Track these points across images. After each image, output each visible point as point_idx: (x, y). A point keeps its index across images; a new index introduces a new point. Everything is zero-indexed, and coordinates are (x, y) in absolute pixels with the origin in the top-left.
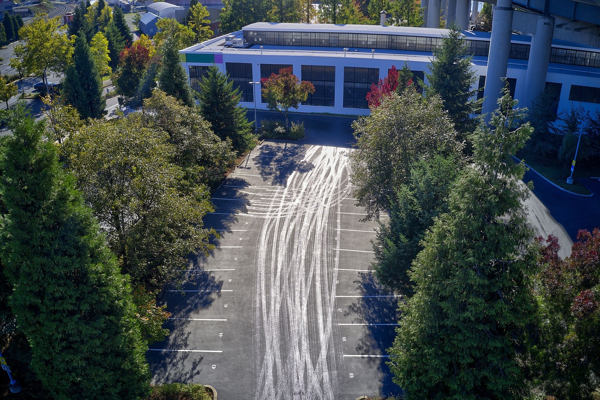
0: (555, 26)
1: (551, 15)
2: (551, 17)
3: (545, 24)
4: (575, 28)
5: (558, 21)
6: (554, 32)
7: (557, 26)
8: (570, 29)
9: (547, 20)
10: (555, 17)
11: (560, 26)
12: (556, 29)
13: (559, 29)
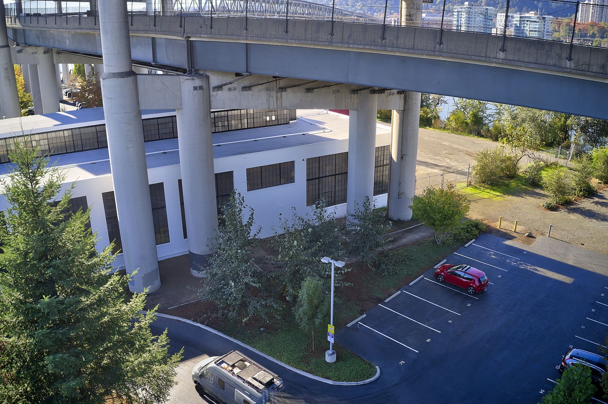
0: (211, 89)
1: (201, 72)
2: (201, 75)
3: (195, 88)
4: (242, 85)
5: (215, 80)
6: (212, 98)
7: (214, 88)
8: (235, 89)
9: (198, 82)
10: (208, 74)
11: (219, 88)
12: (213, 93)
13: (219, 92)
